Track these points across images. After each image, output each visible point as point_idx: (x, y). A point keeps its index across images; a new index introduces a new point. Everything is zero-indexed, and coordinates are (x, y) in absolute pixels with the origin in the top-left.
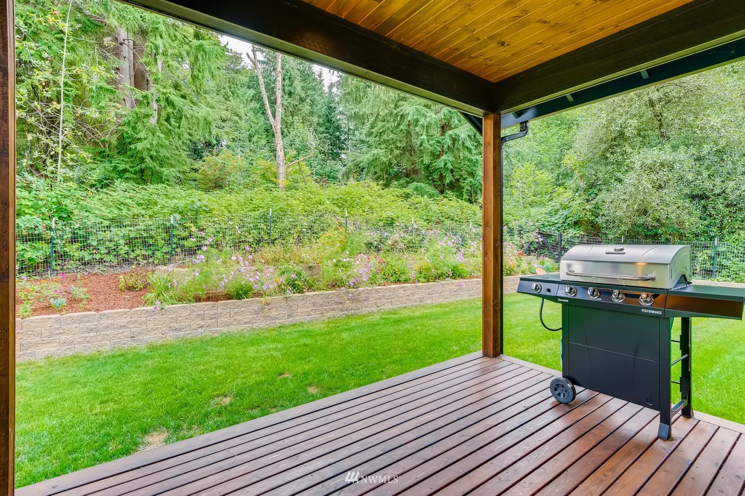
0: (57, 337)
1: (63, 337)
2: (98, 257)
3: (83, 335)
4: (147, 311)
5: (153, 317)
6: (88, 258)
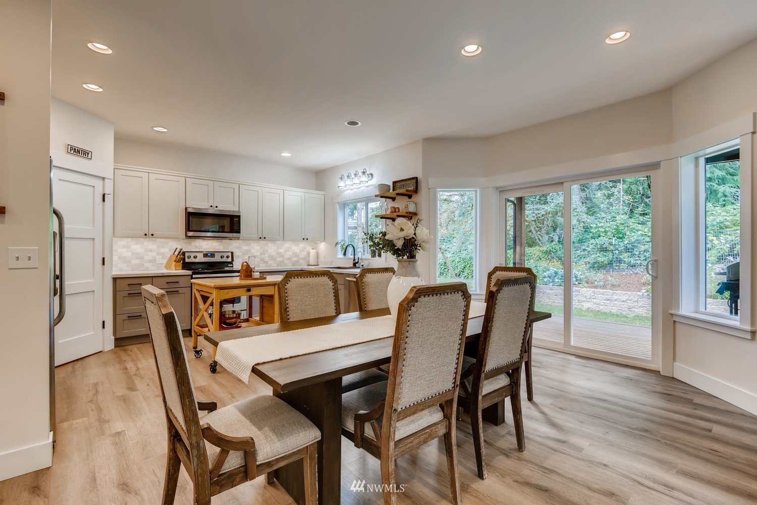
0: (593, 300)
1: (595, 300)
2: (639, 262)
3: (605, 302)
4: (639, 295)
5: (642, 299)
6: (633, 262)
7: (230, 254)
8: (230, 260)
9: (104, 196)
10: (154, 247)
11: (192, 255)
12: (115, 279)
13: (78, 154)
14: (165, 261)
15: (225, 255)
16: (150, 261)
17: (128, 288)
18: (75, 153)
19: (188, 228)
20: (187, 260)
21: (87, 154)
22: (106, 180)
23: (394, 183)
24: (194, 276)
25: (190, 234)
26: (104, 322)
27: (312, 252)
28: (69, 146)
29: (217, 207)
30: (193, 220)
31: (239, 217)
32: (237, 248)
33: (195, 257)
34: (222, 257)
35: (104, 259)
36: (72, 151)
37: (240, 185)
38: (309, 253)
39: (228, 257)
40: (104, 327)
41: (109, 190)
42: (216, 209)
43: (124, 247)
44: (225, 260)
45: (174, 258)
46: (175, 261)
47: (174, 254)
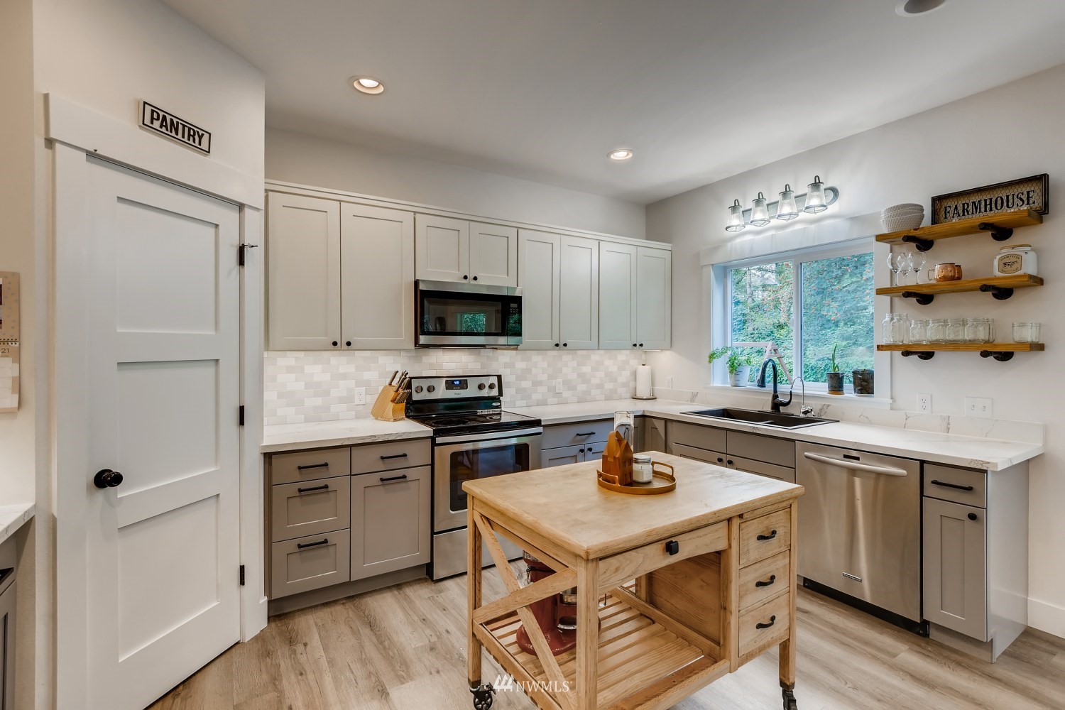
7: (494, 380)
8: (495, 393)
9: (242, 250)
10: (351, 369)
11: (425, 384)
12: (269, 457)
13: (173, 134)
14: (371, 400)
15: (488, 381)
16: (342, 400)
17: (297, 476)
18: (164, 129)
19: (420, 327)
20: (416, 397)
21: (197, 137)
22: (247, 210)
23: (937, 201)
24: (439, 440)
25: (423, 339)
26: (242, 568)
27: (643, 371)
28: (148, 109)
29: (475, 278)
30: (431, 309)
31: (518, 300)
32: (506, 365)
33: (431, 389)
34: (481, 387)
35: (242, 409)
36: (157, 124)
37: (520, 230)
38: (635, 374)
39: (491, 386)
40: (242, 582)
41: (254, 235)
42: (475, 282)
43: (289, 370)
44: (486, 393)
45: (392, 394)
46: (393, 401)
47: (390, 384)
